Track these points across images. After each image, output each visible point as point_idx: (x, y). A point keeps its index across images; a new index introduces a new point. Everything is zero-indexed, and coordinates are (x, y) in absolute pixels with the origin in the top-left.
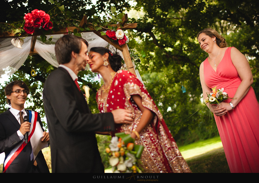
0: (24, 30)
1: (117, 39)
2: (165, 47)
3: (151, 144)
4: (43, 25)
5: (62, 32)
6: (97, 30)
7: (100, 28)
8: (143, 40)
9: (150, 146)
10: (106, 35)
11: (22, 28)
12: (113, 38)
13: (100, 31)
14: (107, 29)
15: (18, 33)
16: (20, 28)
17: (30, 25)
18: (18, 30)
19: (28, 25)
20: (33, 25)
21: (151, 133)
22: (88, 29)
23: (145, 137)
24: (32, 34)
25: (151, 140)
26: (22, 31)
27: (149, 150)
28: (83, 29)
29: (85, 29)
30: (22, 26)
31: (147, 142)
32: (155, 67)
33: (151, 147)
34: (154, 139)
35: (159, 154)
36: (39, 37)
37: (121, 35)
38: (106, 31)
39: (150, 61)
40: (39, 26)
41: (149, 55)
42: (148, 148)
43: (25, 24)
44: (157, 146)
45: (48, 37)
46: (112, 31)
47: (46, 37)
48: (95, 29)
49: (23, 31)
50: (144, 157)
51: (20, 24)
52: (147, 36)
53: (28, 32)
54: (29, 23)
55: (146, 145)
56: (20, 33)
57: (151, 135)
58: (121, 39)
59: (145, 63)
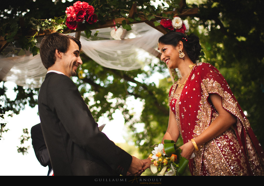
0: (66, 26)
1: (175, 29)
2: (236, 36)
3: (231, 155)
4: (86, 18)
5: (109, 25)
6: (150, 19)
7: (153, 17)
8: (208, 30)
9: (229, 157)
10: (161, 26)
11: (64, 24)
12: (169, 28)
13: (153, 20)
14: (161, 17)
15: (60, 30)
16: (61, 24)
17: (72, 20)
18: (59, 26)
19: (70, 20)
20: (76, 19)
21: (230, 141)
22: (138, 19)
23: (222, 145)
24: (75, 30)
25: (231, 149)
26: (64, 27)
27: (228, 162)
28: (132, 20)
29: (135, 20)
30: (63, 22)
31: (225, 152)
32: (225, 62)
33: (230, 159)
34: (235, 148)
35: (241, 168)
36: (83, 32)
37: (179, 23)
38: (160, 21)
39: (217, 55)
40: (82, 19)
41: (216, 47)
42: (226, 159)
43: (67, 18)
44: (238, 157)
45: (93, 32)
46: (167, 19)
47: (91, 32)
48: (147, 19)
49: (66, 28)
50: (221, 169)
51: (62, 19)
52: (212, 24)
53: (71, 28)
54: (71, 17)
55: (224, 155)
56: (62, 29)
57: (231, 143)
58: (179, 28)
59: (211, 57)
